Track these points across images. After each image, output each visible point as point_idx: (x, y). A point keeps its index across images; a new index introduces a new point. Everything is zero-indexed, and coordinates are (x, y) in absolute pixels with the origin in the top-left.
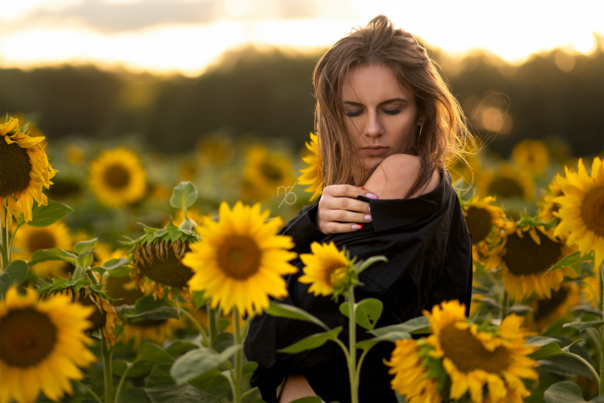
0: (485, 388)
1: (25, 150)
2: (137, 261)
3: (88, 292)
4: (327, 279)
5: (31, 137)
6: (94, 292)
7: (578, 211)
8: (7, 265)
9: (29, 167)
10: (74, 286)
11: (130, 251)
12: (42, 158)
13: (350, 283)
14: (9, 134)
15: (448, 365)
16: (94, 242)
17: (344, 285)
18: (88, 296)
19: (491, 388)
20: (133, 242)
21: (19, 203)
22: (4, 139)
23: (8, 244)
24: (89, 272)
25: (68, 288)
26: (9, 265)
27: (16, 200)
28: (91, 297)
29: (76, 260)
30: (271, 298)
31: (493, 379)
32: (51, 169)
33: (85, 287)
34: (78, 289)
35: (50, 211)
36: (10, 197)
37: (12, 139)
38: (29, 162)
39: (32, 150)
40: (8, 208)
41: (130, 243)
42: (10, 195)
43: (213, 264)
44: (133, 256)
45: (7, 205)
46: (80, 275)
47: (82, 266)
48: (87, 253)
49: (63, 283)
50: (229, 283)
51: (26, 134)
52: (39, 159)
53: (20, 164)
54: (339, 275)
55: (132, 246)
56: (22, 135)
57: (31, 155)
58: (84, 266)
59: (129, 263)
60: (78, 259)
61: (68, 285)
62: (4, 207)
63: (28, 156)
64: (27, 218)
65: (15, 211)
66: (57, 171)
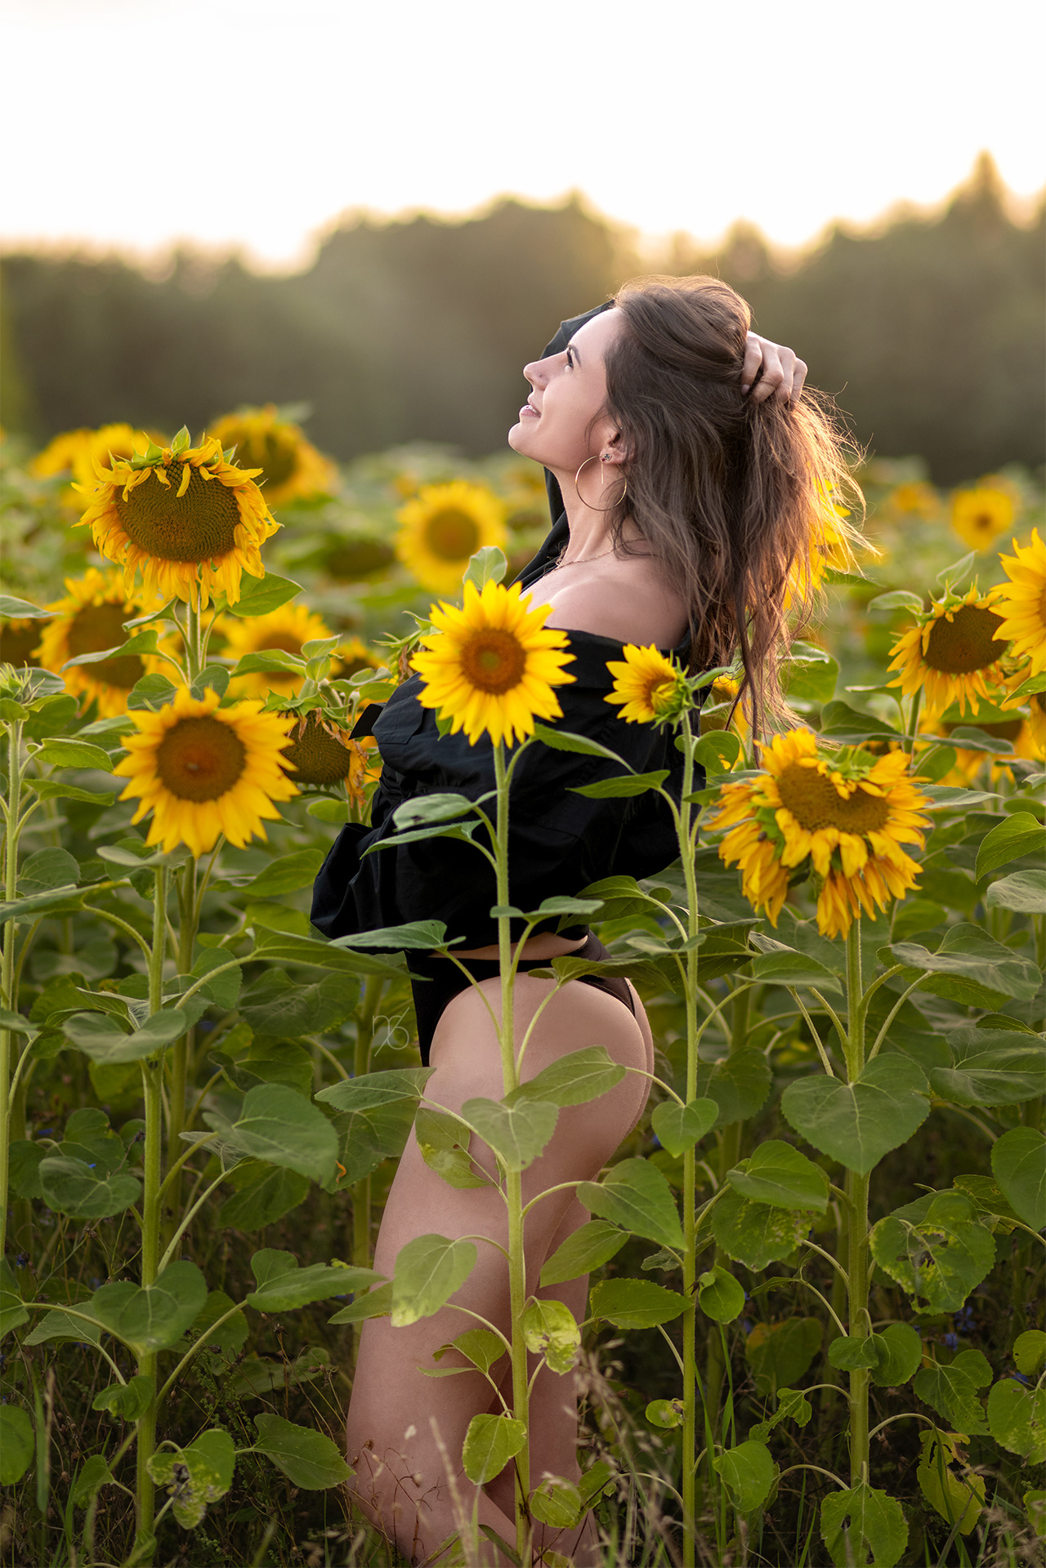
0: (836, 852)
1: (231, 489)
2: (403, 674)
3: (320, 718)
4: (647, 700)
5: (241, 469)
6: (330, 718)
7: (1035, 607)
8: (198, 673)
9: (235, 517)
10: (298, 708)
11: (392, 657)
12: (258, 502)
13: (680, 706)
14: (207, 465)
15: (782, 817)
16: (336, 640)
17: (672, 707)
18: (320, 725)
19: (844, 852)
20: (399, 642)
21: (219, 575)
22: (198, 471)
23: (199, 642)
24: (326, 690)
25: (289, 711)
26: (200, 674)
27: (215, 571)
28: (325, 726)
29: (304, 668)
30: (537, 719)
31: (846, 839)
32: (272, 520)
33: (317, 710)
34: (304, 712)
35: (267, 591)
36: (205, 565)
37: (211, 473)
38: (236, 509)
39: (242, 489)
40: (202, 582)
41: (392, 644)
42: (206, 560)
43: (455, 670)
44: (398, 666)
45: (201, 577)
46: (311, 692)
47: (314, 679)
48: (322, 658)
49: (281, 703)
50: (478, 696)
51: (232, 463)
52: (253, 505)
53: (222, 512)
54: (665, 693)
55: (396, 649)
56: (227, 466)
57: (239, 497)
58: (317, 678)
59: (390, 677)
60: (307, 667)
61: (289, 707)
62: (196, 581)
63: (235, 499)
64: (232, 598)
65: (211, 586)
66: (280, 525)
